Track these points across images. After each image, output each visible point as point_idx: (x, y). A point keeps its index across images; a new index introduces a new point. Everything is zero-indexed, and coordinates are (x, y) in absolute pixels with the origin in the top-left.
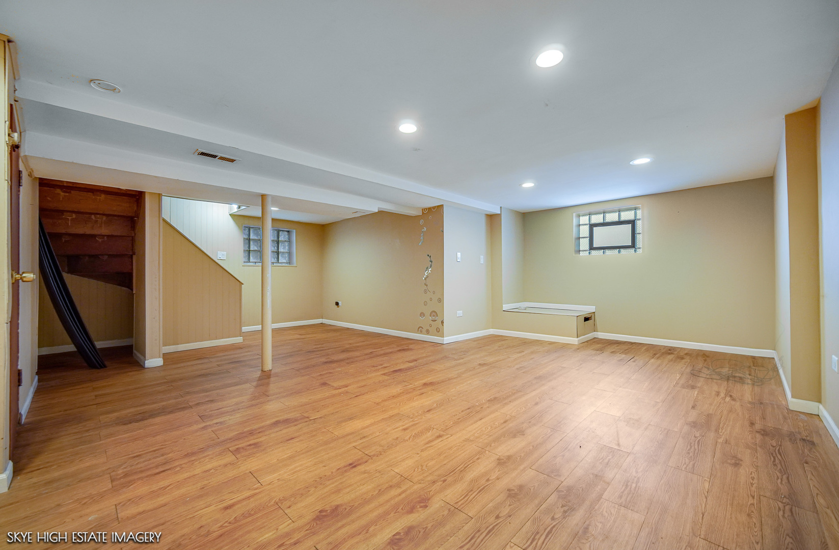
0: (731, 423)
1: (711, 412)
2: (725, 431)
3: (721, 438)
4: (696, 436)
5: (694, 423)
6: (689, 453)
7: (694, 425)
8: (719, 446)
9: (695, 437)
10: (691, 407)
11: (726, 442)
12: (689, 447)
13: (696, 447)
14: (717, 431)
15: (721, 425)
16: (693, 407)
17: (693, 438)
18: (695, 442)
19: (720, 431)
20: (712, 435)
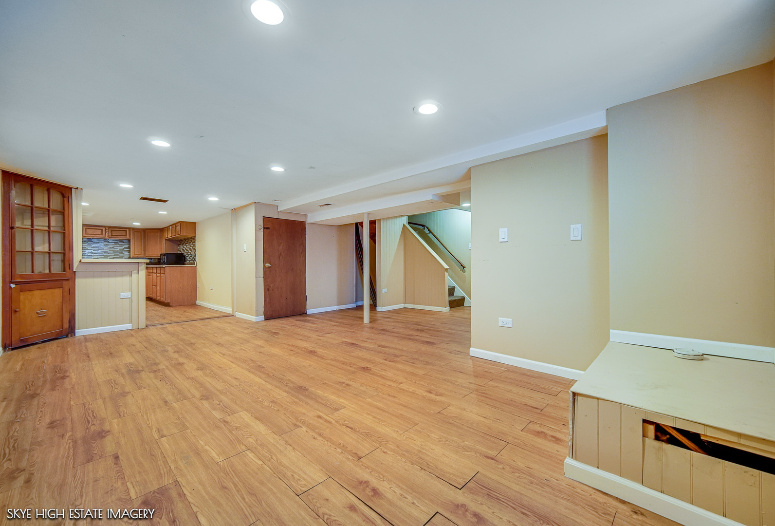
0: (59, 464)
1: (90, 466)
2: (65, 447)
3: (69, 437)
4: (93, 426)
5: (103, 437)
6: (92, 411)
7: (102, 434)
8: (69, 428)
9: (94, 424)
10: (120, 456)
11: (63, 436)
12: (95, 415)
13: (89, 418)
14: (75, 442)
15: (71, 451)
16: (117, 458)
17: (95, 422)
18: (92, 421)
19: (71, 444)
20: (79, 435)
